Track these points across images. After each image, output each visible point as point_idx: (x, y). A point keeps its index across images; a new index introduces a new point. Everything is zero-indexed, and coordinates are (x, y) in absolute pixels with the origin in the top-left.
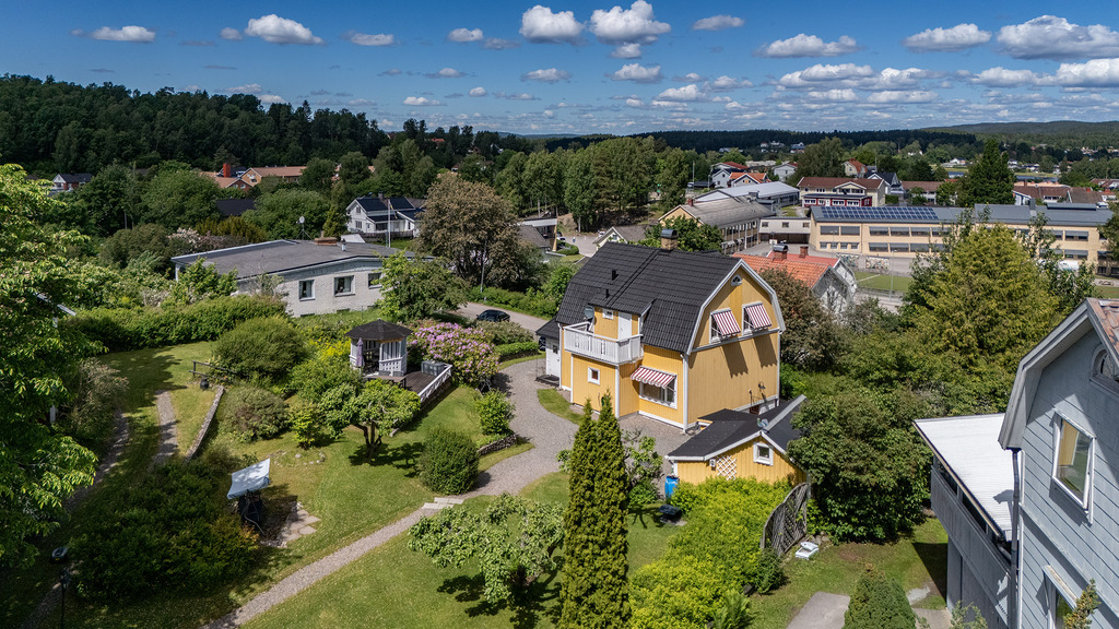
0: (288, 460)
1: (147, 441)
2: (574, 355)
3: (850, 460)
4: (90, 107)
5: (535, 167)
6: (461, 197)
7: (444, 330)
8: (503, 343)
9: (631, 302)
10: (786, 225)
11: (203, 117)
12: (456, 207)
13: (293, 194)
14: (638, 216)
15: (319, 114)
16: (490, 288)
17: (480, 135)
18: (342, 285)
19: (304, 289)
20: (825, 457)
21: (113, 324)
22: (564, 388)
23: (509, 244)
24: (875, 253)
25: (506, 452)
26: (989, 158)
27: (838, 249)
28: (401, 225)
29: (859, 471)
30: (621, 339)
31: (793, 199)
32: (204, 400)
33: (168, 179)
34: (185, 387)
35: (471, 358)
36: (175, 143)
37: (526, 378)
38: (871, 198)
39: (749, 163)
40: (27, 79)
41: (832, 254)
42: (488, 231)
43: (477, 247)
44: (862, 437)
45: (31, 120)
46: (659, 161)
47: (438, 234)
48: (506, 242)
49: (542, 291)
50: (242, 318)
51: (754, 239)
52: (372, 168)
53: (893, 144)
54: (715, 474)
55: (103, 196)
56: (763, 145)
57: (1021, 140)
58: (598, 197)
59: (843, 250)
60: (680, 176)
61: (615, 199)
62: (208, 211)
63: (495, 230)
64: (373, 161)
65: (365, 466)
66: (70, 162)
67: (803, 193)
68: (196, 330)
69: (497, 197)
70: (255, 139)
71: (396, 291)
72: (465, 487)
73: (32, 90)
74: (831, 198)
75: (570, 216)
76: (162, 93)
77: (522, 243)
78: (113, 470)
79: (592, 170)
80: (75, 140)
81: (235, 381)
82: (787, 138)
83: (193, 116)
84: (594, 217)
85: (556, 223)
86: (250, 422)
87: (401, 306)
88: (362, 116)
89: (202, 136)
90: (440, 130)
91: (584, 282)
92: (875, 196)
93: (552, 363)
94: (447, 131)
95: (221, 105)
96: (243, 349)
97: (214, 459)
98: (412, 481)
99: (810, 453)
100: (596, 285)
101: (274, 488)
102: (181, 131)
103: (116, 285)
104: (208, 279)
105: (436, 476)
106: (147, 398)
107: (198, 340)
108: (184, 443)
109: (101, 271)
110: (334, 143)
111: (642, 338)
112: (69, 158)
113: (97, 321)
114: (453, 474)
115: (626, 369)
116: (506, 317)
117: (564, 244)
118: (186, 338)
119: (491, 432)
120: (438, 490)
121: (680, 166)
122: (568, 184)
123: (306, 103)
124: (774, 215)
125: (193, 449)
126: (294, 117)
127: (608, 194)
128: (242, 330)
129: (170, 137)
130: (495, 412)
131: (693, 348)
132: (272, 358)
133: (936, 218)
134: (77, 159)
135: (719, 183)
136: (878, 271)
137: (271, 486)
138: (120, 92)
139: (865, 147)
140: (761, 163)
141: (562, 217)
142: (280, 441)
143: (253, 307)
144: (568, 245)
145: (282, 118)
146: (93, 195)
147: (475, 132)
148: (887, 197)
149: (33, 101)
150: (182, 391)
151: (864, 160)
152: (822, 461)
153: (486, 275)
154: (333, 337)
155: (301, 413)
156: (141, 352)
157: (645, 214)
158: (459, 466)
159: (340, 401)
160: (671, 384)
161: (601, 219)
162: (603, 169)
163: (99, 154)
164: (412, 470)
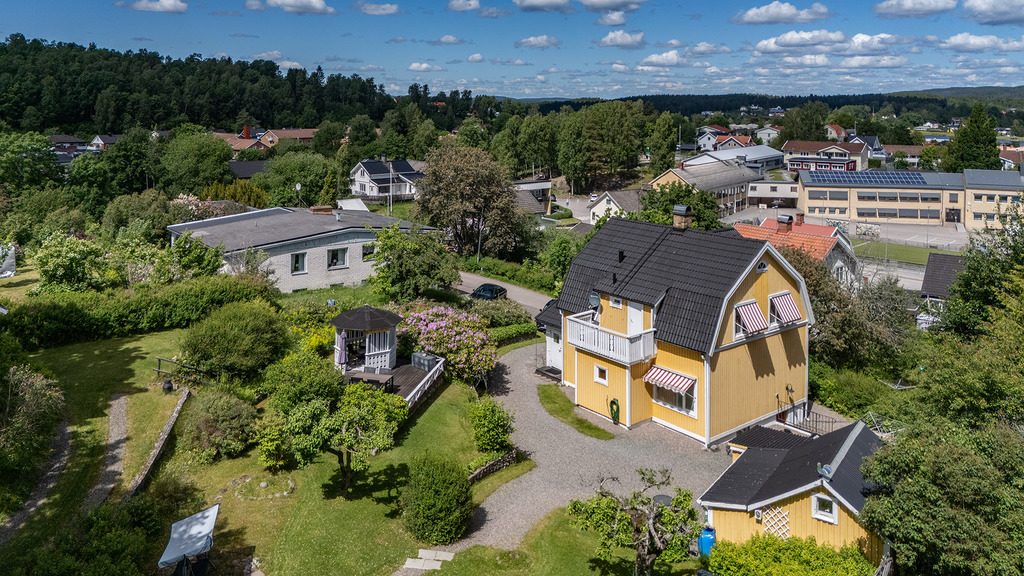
0: (251, 491)
1: (87, 467)
2: (578, 350)
3: (958, 540)
4: (126, 73)
5: (530, 130)
6: (459, 163)
7: (437, 315)
8: (500, 325)
9: (642, 290)
10: (774, 189)
11: (227, 82)
12: (453, 173)
13: (301, 157)
14: (628, 179)
15: (331, 79)
16: (487, 258)
17: (479, 99)
18: (335, 257)
19: (297, 262)
20: (919, 530)
21: (78, 311)
22: (567, 383)
23: (506, 213)
24: (863, 219)
25: (504, 473)
26: (976, 122)
27: (827, 214)
28: (403, 188)
29: (968, 555)
30: (632, 333)
31: (778, 163)
32: (164, 408)
33: (184, 142)
34: (146, 390)
35: (465, 351)
36: (202, 106)
37: (525, 369)
38: (855, 162)
39: (733, 126)
40: (72, 46)
41: (822, 219)
42: (485, 198)
43: (473, 215)
44: (969, 506)
45: (73, 84)
46: (649, 124)
47: (435, 202)
48: (502, 210)
49: (539, 261)
50: (220, 303)
51: (743, 203)
52: (378, 131)
53: (867, 108)
54: (762, 530)
55: (126, 157)
56: (743, 109)
57: (991, 105)
58: (590, 159)
59: (831, 216)
60: (669, 140)
61: (606, 161)
62: (220, 173)
63: (491, 197)
64: (381, 124)
65: (340, 499)
66: (108, 125)
67: (787, 157)
68: (170, 316)
69: (493, 163)
70: (274, 101)
71: (388, 266)
72: (456, 534)
73: (75, 56)
74: (816, 162)
75: (562, 178)
76: (191, 59)
77: (519, 211)
78: (39, 509)
79: (584, 133)
80: (113, 103)
81: (205, 381)
82: (766, 102)
83: (218, 81)
84: (587, 179)
85: (550, 186)
86: (212, 438)
87: (393, 283)
88: (370, 81)
89: (226, 100)
90: (442, 94)
91: (588, 264)
92: (858, 159)
93: (554, 353)
94: (448, 95)
95: (244, 70)
96: (213, 344)
97: (162, 492)
98: (395, 525)
99: (895, 521)
100: (602, 267)
101: (230, 533)
102: (207, 95)
103: (99, 259)
104: (194, 255)
105: (420, 521)
106: (100, 404)
107: (172, 327)
108: (129, 471)
109: (84, 244)
110: (345, 106)
111: (655, 332)
112: (107, 120)
113: (60, 307)
114: (441, 519)
115: (638, 370)
116: (503, 291)
117: (558, 207)
118: (158, 326)
119: (486, 449)
120: (423, 536)
121: (669, 129)
122: (562, 148)
123: (319, 69)
124: (761, 180)
125: (139, 479)
126: (308, 82)
127: (600, 157)
128: (216, 319)
129: (198, 101)
130: (491, 426)
131: (717, 347)
132: (246, 354)
133: (925, 183)
134: (114, 122)
135: (705, 146)
136: (868, 237)
137: (226, 530)
138: (154, 58)
139: (841, 111)
140: (743, 126)
141: (555, 180)
142: (246, 461)
143: (233, 289)
144: (562, 209)
145: (298, 83)
146: (117, 157)
147: (473, 96)
148: (870, 161)
149: (75, 66)
150: (141, 395)
151: (843, 123)
152: (916, 536)
153: (482, 245)
154: (320, 321)
155: (268, 430)
156: (107, 342)
157: (635, 177)
158: (448, 509)
159: (309, 422)
160: (691, 390)
161: (593, 182)
162: (595, 132)
163: (134, 117)
164: (394, 506)
